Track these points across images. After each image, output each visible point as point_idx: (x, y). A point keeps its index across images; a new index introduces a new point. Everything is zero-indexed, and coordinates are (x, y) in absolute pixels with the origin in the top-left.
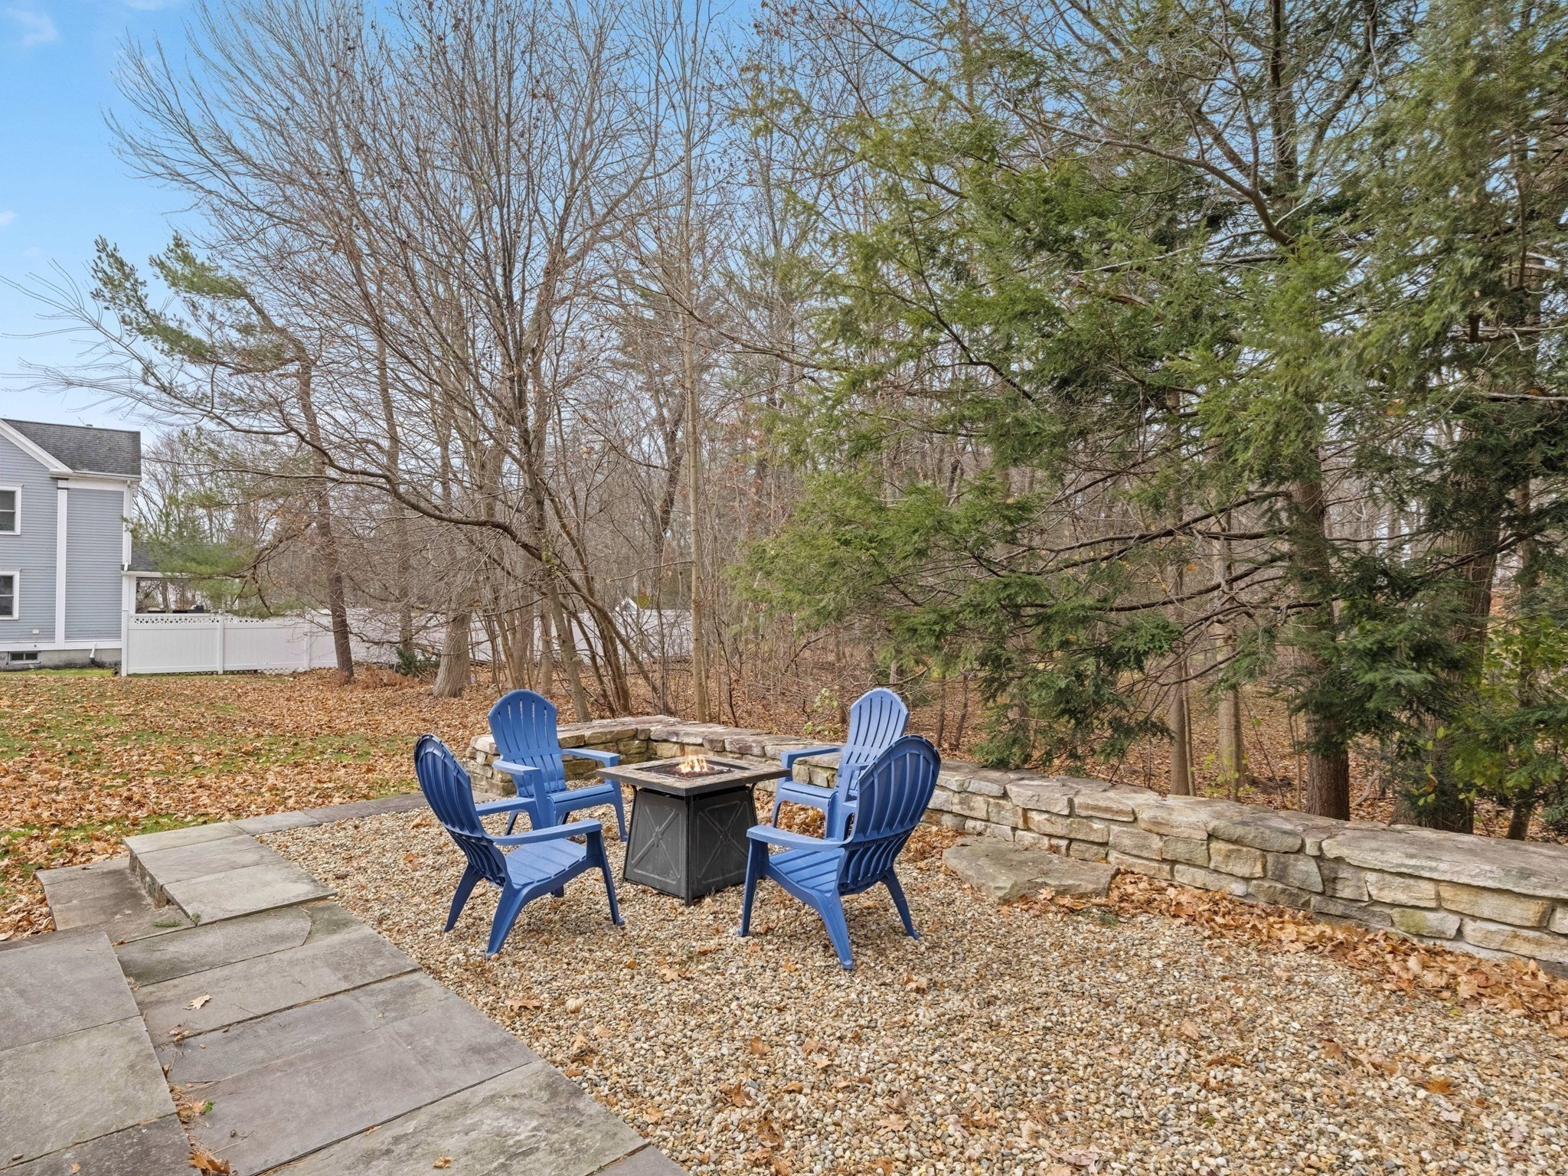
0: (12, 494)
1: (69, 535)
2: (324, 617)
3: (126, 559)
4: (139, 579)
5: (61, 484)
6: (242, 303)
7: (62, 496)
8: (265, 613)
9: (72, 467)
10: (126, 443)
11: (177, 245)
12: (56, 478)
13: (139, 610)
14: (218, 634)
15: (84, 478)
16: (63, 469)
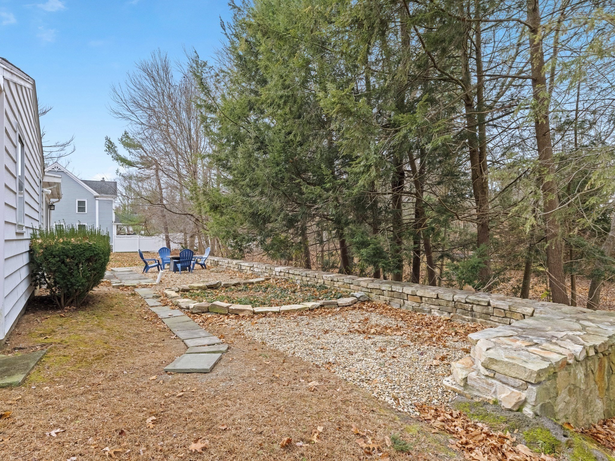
0: (85, 202)
1: (99, 213)
2: (163, 236)
3: (114, 220)
4: (117, 226)
5: (97, 198)
6: (140, 151)
7: (97, 202)
8: (148, 235)
9: (99, 193)
10: (113, 185)
11: (125, 134)
12: (95, 197)
13: (118, 234)
14: (138, 241)
15: (103, 197)
16: (97, 194)
